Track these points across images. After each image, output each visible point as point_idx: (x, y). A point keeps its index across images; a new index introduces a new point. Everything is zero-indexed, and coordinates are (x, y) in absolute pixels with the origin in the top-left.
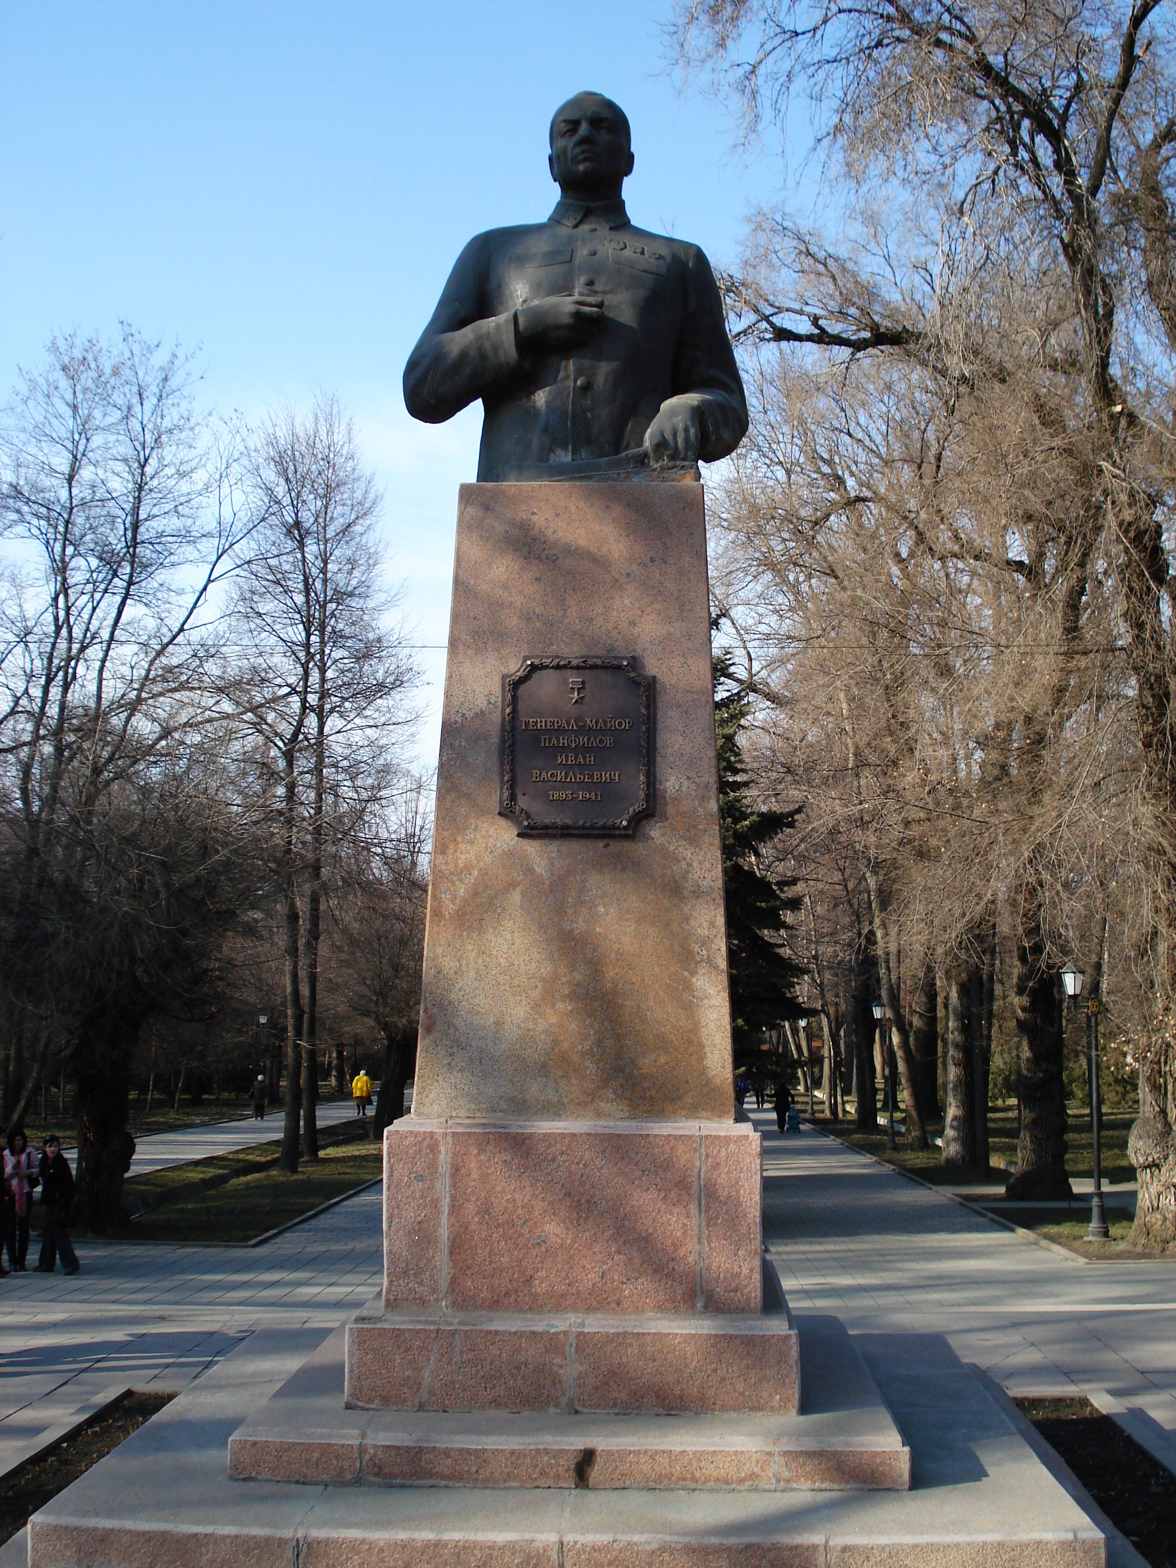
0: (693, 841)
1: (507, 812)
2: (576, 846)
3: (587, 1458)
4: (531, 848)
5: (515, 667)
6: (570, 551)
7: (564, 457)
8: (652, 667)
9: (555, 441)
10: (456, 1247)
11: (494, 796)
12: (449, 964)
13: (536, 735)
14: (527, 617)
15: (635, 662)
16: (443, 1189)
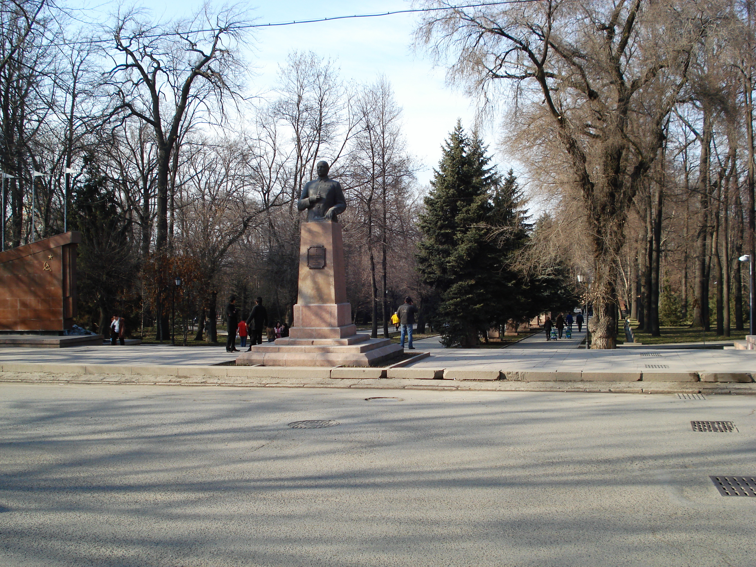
0: (330, 269)
1: (308, 266)
2: (316, 270)
3: (313, 341)
4: (311, 270)
5: (309, 247)
6: (315, 232)
7: (316, 217)
8: (325, 247)
9: (315, 215)
10: (302, 319)
11: (306, 264)
12: (301, 285)
13: (311, 256)
14: (310, 241)
15: (323, 246)
16: (301, 312)
